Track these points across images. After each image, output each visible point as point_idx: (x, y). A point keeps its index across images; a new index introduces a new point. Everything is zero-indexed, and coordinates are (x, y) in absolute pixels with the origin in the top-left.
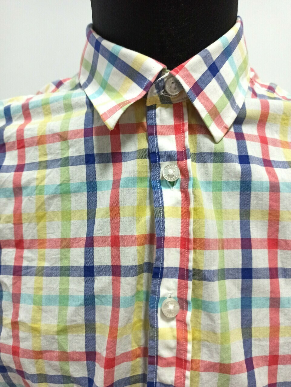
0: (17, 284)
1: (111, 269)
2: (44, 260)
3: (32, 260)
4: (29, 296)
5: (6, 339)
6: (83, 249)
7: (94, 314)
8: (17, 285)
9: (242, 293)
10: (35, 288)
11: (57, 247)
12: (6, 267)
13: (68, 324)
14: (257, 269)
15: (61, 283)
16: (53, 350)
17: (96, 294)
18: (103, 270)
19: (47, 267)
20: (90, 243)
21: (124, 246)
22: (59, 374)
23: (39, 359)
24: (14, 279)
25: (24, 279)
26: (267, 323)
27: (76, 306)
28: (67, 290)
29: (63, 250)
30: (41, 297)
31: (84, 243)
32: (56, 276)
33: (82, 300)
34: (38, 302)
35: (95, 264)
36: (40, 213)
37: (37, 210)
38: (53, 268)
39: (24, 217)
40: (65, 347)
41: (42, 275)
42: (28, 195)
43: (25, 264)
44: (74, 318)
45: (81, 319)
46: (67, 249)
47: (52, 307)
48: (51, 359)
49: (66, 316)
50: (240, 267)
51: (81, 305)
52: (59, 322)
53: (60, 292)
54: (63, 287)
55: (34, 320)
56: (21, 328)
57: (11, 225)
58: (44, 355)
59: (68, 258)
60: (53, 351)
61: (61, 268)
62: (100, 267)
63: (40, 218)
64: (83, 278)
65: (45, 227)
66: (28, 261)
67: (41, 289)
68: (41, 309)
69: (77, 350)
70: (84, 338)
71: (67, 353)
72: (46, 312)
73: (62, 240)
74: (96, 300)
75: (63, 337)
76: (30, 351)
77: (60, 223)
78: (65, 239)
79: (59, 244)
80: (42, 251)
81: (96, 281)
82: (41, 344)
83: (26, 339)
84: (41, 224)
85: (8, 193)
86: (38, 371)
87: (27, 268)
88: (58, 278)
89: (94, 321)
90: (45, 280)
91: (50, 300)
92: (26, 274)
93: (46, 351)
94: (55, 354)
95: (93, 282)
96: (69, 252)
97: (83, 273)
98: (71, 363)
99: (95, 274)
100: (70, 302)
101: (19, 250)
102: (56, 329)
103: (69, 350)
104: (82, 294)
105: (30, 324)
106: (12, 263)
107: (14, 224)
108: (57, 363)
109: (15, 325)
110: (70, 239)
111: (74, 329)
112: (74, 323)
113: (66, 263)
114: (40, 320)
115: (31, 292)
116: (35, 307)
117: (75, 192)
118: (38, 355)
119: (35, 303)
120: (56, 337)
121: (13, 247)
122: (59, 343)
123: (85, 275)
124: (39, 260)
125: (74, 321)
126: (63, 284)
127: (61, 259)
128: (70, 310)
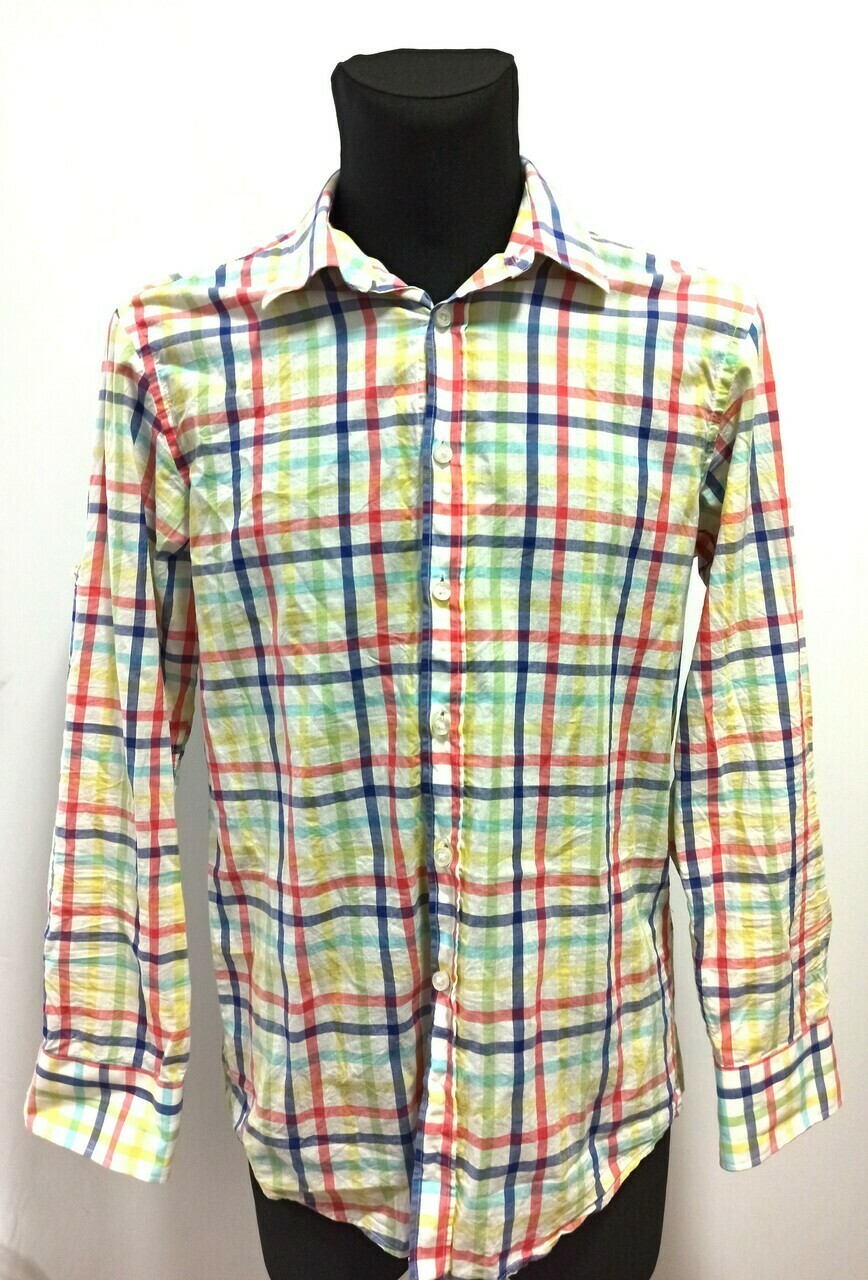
0: (259, 454)
1: (366, 424)
2: (289, 423)
3: (274, 426)
4: (274, 464)
5: (245, 520)
6: (335, 406)
7: (349, 472)
8: (258, 456)
9: (528, 439)
10: (280, 454)
11: (304, 407)
12: (246, 440)
13: (320, 485)
14: (543, 415)
15: (311, 444)
16: (302, 517)
17: (350, 449)
18: (358, 425)
19: (294, 430)
20: (342, 397)
21: (383, 397)
22: (308, 548)
23: (286, 532)
24: (254, 449)
25: (266, 448)
26: (554, 472)
27: (329, 464)
28: (317, 450)
29: (311, 410)
30: (288, 462)
31: (336, 399)
32: (304, 437)
33: (335, 458)
34: (284, 467)
35: (349, 419)
36: (284, 373)
37: (281, 370)
38: (300, 430)
39: (265, 380)
40: (316, 512)
41: (288, 439)
42: (268, 355)
43: (266, 431)
44: (326, 478)
45: (334, 479)
46: (315, 409)
47: (299, 471)
48: (300, 528)
49: (317, 475)
50: (526, 411)
51: (334, 462)
52: (310, 485)
53: (309, 454)
54: (312, 448)
55: (281, 487)
56: (265, 500)
57: (250, 391)
58: (292, 526)
59: (316, 418)
60: (302, 520)
61: (310, 429)
62: (354, 422)
63: (284, 379)
64: (336, 435)
65: (289, 388)
66: (271, 428)
67: (287, 453)
68: (288, 474)
69: (330, 514)
70: (337, 500)
71: (318, 518)
72: (293, 476)
73: (310, 399)
74: (350, 457)
75: (314, 501)
76: (276, 523)
77: (306, 381)
78: (313, 398)
79: (306, 404)
80: (285, 415)
81: (350, 437)
82: (291, 512)
83: (272, 511)
84: (285, 385)
85: (244, 356)
86: (284, 549)
87: (268, 435)
88: (307, 440)
89: (348, 480)
90: (292, 444)
91: (298, 463)
92: (267, 443)
93: (295, 521)
94: (305, 522)
95: (347, 438)
96: (317, 411)
97: (336, 430)
98: (323, 530)
99: (349, 429)
100: (322, 461)
101: (259, 420)
102: (306, 492)
103: (321, 515)
104: (336, 451)
105: (277, 492)
106: (252, 434)
107: (254, 389)
108: (306, 532)
109: (257, 499)
110: (319, 397)
111: (327, 491)
112: (326, 484)
113: (315, 423)
114: (287, 486)
115: (276, 459)
116: (282, 473)
117: (323, 346)
118: (286, 526)
119: (281, 468)
120: (307, 501)
121: (252, 417)
122: (309, 508)
123: (338, 432)
124: (283, 424)
125: (327, 480)
126: (312, 445)
127: (309, 420)
128: (323, 470)
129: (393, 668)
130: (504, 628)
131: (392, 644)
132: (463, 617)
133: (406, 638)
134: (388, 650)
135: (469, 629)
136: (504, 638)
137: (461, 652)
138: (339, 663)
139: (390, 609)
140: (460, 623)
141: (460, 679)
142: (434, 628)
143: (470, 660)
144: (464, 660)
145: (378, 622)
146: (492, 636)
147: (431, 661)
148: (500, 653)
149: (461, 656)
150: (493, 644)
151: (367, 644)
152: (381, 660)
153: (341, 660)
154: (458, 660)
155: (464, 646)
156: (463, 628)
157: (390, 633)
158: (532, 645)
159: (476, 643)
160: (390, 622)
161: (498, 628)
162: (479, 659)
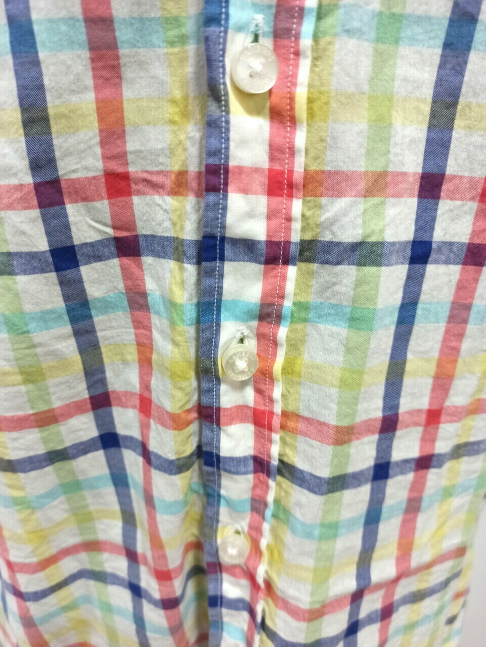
129: (142, 243)
130: (391, 169)
131: (139, 193)
132: (300, 138)
133: (169, 182)
134: (130, 206)
135: (314, 167)
136: (390, 190)
137: (289, 219)
138: (23, 233)
139: (130, 114)
140: (292, 152)
141: (284, 278)
142: (232, 163)
143: (308, 236)
144: (296, 237)
145: (103, 144)
146: (362, 185)
147: (223, 239)
148: (375, 225)
149: (288, 229)
150: (363, 205)
151: (82, 192)
152: (115, 228)
153: (26, 227)
154: (280, 237)
155: (297, 206)
156: (299, 165)
157: (131, 169)
158: (445, 206)
159: (324, 200)
160: (132, 144)
161: (378, 166)
162: (327, 237)
